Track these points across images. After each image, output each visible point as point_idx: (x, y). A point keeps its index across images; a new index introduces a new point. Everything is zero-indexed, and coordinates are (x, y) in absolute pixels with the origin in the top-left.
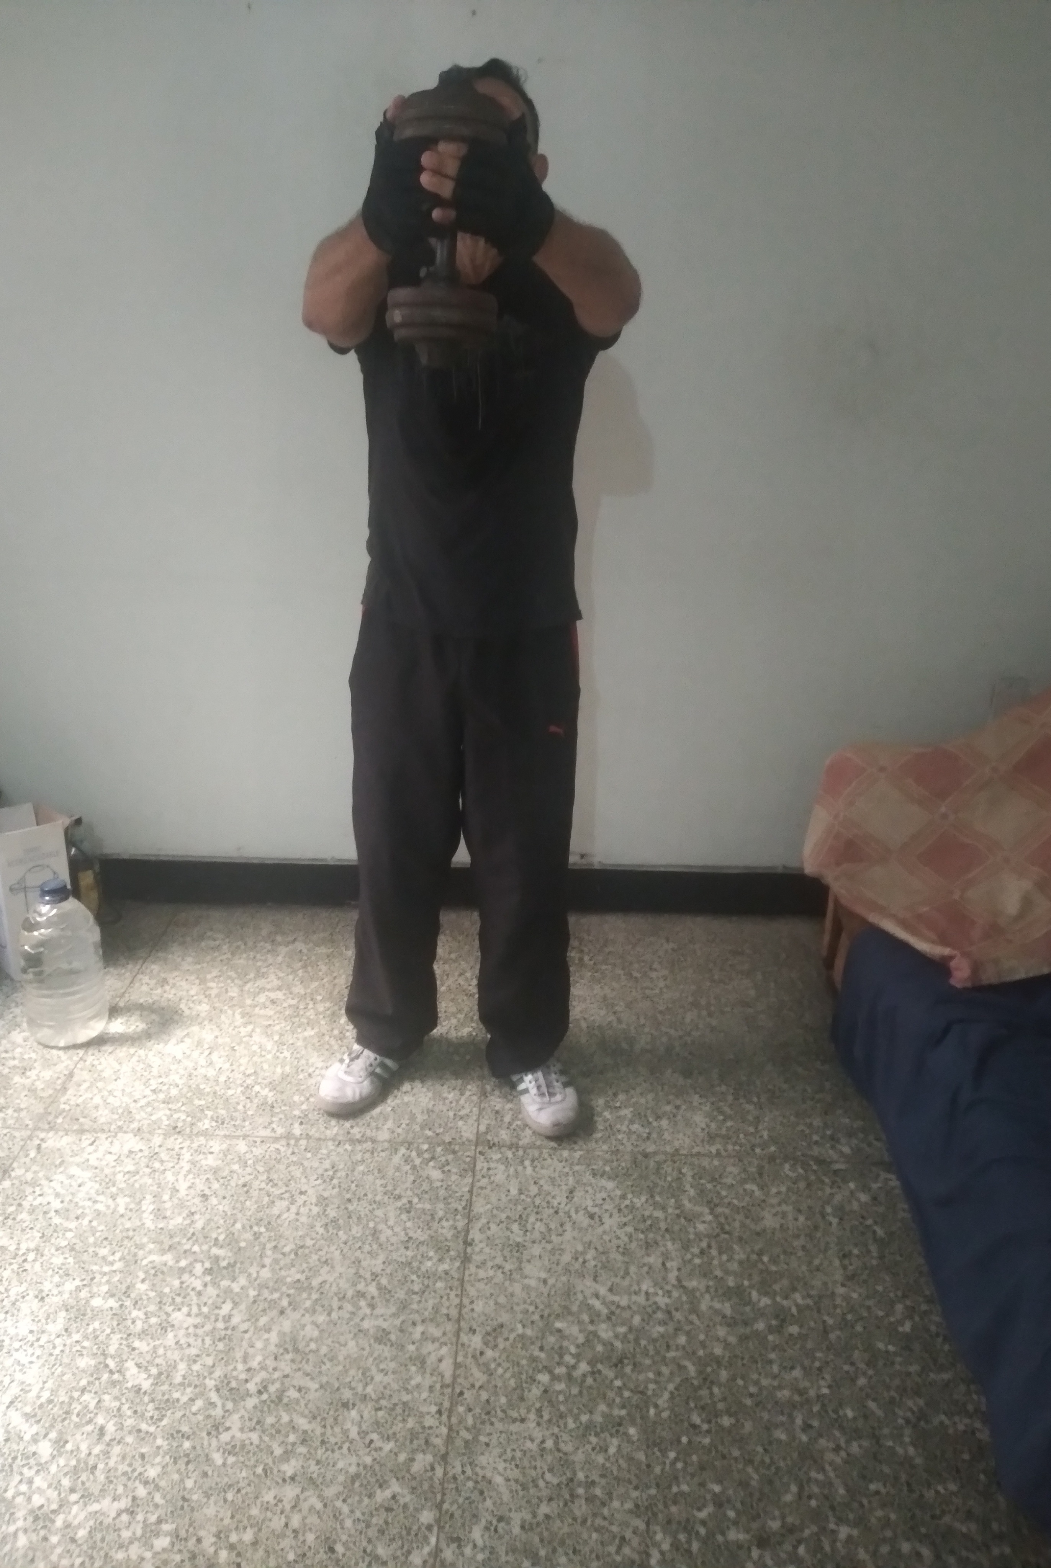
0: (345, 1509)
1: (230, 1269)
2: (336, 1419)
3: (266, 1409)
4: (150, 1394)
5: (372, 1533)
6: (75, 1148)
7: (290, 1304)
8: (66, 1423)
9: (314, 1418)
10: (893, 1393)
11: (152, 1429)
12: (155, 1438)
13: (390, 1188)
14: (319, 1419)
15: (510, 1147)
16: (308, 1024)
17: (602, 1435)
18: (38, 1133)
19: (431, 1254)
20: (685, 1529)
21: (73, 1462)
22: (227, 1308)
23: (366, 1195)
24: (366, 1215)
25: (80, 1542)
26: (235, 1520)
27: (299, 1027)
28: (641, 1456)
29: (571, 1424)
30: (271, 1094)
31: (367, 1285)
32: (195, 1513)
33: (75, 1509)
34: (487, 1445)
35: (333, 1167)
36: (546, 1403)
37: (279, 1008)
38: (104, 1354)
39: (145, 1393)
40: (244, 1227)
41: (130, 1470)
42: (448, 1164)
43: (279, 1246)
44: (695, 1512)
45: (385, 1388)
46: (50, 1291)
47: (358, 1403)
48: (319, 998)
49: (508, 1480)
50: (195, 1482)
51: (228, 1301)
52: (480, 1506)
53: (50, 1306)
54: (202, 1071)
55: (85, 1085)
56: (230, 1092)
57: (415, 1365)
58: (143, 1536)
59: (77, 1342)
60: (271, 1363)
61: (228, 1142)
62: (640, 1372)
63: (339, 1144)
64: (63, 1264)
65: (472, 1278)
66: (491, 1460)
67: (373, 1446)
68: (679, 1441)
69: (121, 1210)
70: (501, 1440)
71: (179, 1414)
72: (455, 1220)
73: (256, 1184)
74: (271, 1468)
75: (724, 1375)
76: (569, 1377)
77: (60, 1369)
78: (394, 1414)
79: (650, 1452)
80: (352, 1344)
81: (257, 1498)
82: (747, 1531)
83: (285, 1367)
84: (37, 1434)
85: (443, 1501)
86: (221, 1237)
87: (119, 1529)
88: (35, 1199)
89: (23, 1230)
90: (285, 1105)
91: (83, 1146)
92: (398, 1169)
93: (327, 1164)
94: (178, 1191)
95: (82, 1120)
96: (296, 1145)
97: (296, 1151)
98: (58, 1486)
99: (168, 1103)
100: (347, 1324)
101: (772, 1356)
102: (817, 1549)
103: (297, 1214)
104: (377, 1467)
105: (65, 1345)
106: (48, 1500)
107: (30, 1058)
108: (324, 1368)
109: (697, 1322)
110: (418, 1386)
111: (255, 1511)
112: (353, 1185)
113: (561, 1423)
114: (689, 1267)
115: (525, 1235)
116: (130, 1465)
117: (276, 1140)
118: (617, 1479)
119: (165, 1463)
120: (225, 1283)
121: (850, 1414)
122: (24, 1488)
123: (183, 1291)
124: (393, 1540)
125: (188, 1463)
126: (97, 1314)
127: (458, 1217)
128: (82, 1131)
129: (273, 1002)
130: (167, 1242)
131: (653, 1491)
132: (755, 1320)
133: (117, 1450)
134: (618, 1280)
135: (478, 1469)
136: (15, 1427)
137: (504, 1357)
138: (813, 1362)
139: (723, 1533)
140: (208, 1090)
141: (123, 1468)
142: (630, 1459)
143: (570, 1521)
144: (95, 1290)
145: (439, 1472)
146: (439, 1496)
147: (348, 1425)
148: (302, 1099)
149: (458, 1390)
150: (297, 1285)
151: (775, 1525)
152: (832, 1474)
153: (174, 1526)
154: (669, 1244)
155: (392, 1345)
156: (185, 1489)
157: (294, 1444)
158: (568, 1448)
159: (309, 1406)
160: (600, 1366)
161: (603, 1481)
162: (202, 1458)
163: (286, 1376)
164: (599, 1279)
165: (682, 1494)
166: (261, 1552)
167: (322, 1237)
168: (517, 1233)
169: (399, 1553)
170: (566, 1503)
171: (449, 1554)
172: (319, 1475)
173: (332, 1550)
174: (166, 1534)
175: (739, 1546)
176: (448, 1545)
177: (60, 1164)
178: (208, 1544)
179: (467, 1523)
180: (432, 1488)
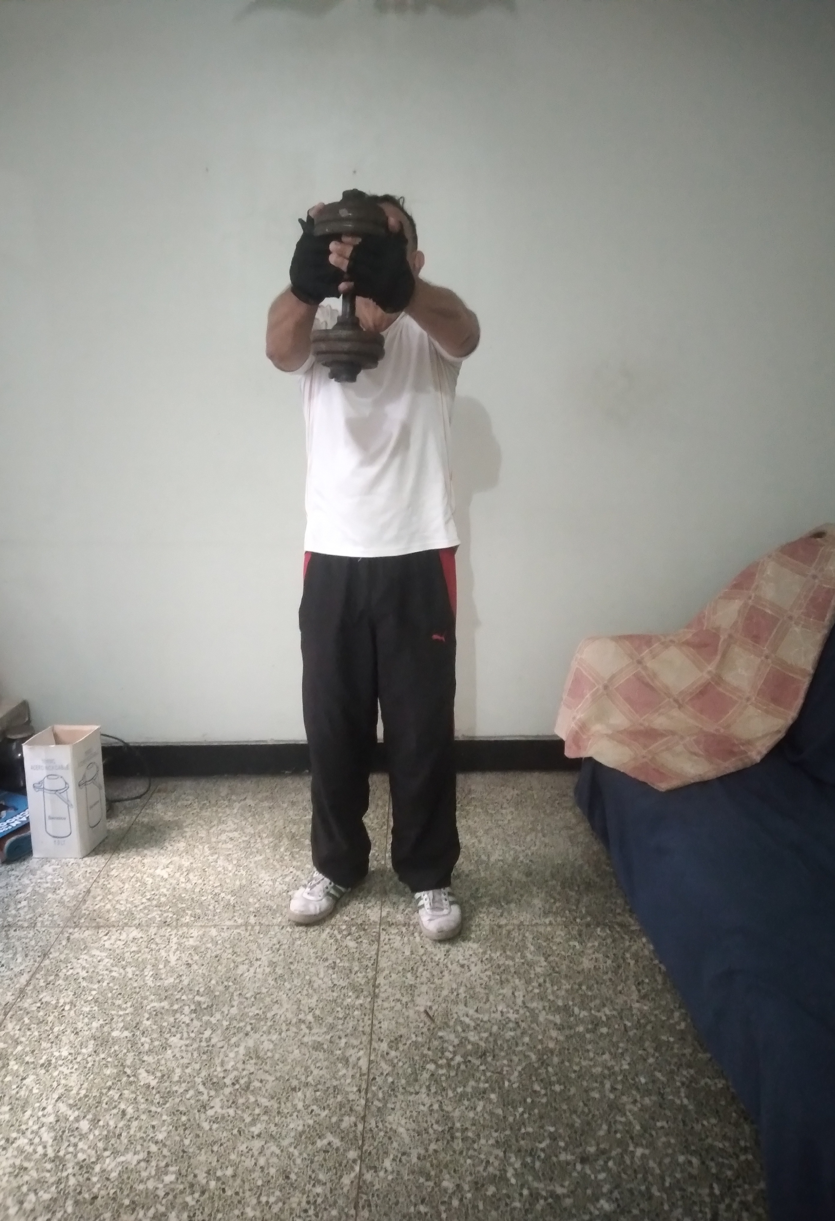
0: (296, 1153)
1: (209, 1009)
2: (287, 1098)
3: (238, 1094)
4: (157, 1089)
5: (315, 1166)
6: (94, 938)
7: (252, 1029)
8: (98, 1109)
9: (273, 1098)
10: (673, 1067)
11: (159, 1110)
12: (161, 1116)
13: (320, 954)
14: (276, 1099)
15: (405, 925)
16: (257, 852)
17: (473, 1100)
18: (67, 929)
19: (350, 994)
20: (531, 1155)
21: (105, 1133)
22: (207, 1033)
23: (302, 959)
24: (303, 972)
25: (112, 1180)
26: (220, 1163)
27: (251, 854)
28: (499, 1111)
29: (450, 1094)
30: (233, 898)
31: (306, 1015)
32: (192, 1160)
33: (108, 1161)
34: (393, 1109)
35: (279, 943)
36: (433, 1082)
37: (235, 843)
38: (122, 1065)
39: (153, 1088)
40: (217, 983)
41: (144, 1135)
42: (360, 937)
43: (243, 993)
44: (537, 1144)
45: (321, 1077)
46: (82, 1028)
47: (302, 1088)
48: (264, 835)
49: (408, 1130)
50: (191, 1141)
51: (208, 1029)
52: (389, 1147)
53: (83, 1038)
54: (183, 885)
55: (99, 898)
56: (203, 898)
57: (341, 1062)
58: (156, 1175)
59: (103, 1059)
60: (240, 1066)
61: (203, 930)
62: (497, 1060)
63: (282, 928)
64: (90, 1011)
65: (380, 1007)
66: (396, 1118)
67: (313, 1113)
68: (525, 1101)
69: (130, 976)
70: (403, 1105)
71: (177, 1100)
72: (366, 972)
73: (225, 956)
74: (244, 1131)
75: (556, 1060)
76: (449, 1066)
77: (92, 1076)
78: (328, 1093)
79: (505, 1109)
80: (297, 1052)
81: (234, 1148)
82: (573, 1154)
83: (251, 1067)
84: (79, 1116)
85: (363, 1145)
86: (202, 990)
87: (140, 1172)
88: (68, 971)
89: (60, 991)
90: (243, 905)
91: (100, 936)
92: (325, 942)
93: (275, 941)
94: (169, 962)
95: (98, 920)
96: (252, 930)
97: (252, 933)
98: (95, 1147)
99: (159, 907)
100: (293, 1040)
101: (589, 1047)
102: (620, 1161)
103: (255, 973)
104: (317, 1126)
105: (94, 1061)
106: (89, 1156)
107: (59, 882)
108: (277, 1067)
109: (537, 1028)
110: (344, 1075)
111: (233, 1157)
112: (294, 953)
113: (444, 1094)
114: (531, 995)
115: (416, 979)
116: (145, 1132)
117: (237, 927)
118: (484, 1127)
119: (169, 1129)
120: (205, 1018)
121: (643, 1080)
122: (71, 1149)
123: (176, 1025)
124: (329, 1170)
125: (185, 1130)
126: (116, 1041)
127: (368, 970)
128: (98, 927)
129: (231, 839)
130: (163, 995)
131: (508, 1132)
132: (577, 1025)
133: (135, 1124)
134: (481, 1005)
135: (387, 1124)
136: (62, 1113)
137: (403, 1055)
138: (617, 1049)
139: (556, 1156)
140: (187, 897)
141: (140, 1134)
142: (492, 1114)
143: (452, 1153)
144: (114, 1026)
145: (360, 1127)
146: (360, 1142)
147: (296, 1101)
148: (255, 900)
149: (371, 1077)
150: (256, 1017)
151: (592, 1149)
152: (631, 1118)
153: (178, 1168)
154: (517, 981)
155: (324, 1051)
156: (184, 1145)
157: (259, 1115)
158: (449, 1108)
159: (269, 1091)
160: (469, 1058)
161: (474, 1128)
162: (195, 1126)
163: (252, 1073)
164: (468, 1005)
165: (528, 1134)
166: (238, 1181)
167: (273, 986)
168: (410, 979)
169: (334, 1177)
170: (448, 1142)
171: (368, 1176)
172: (277, 1132)
173: (288, 1177)
174: (173, 1173)
175: (568, 1163)
176: (368, 1171)
177: (85, 949)
178: (202, 1178)
179: (380, 1158)
180: (355, 1137)
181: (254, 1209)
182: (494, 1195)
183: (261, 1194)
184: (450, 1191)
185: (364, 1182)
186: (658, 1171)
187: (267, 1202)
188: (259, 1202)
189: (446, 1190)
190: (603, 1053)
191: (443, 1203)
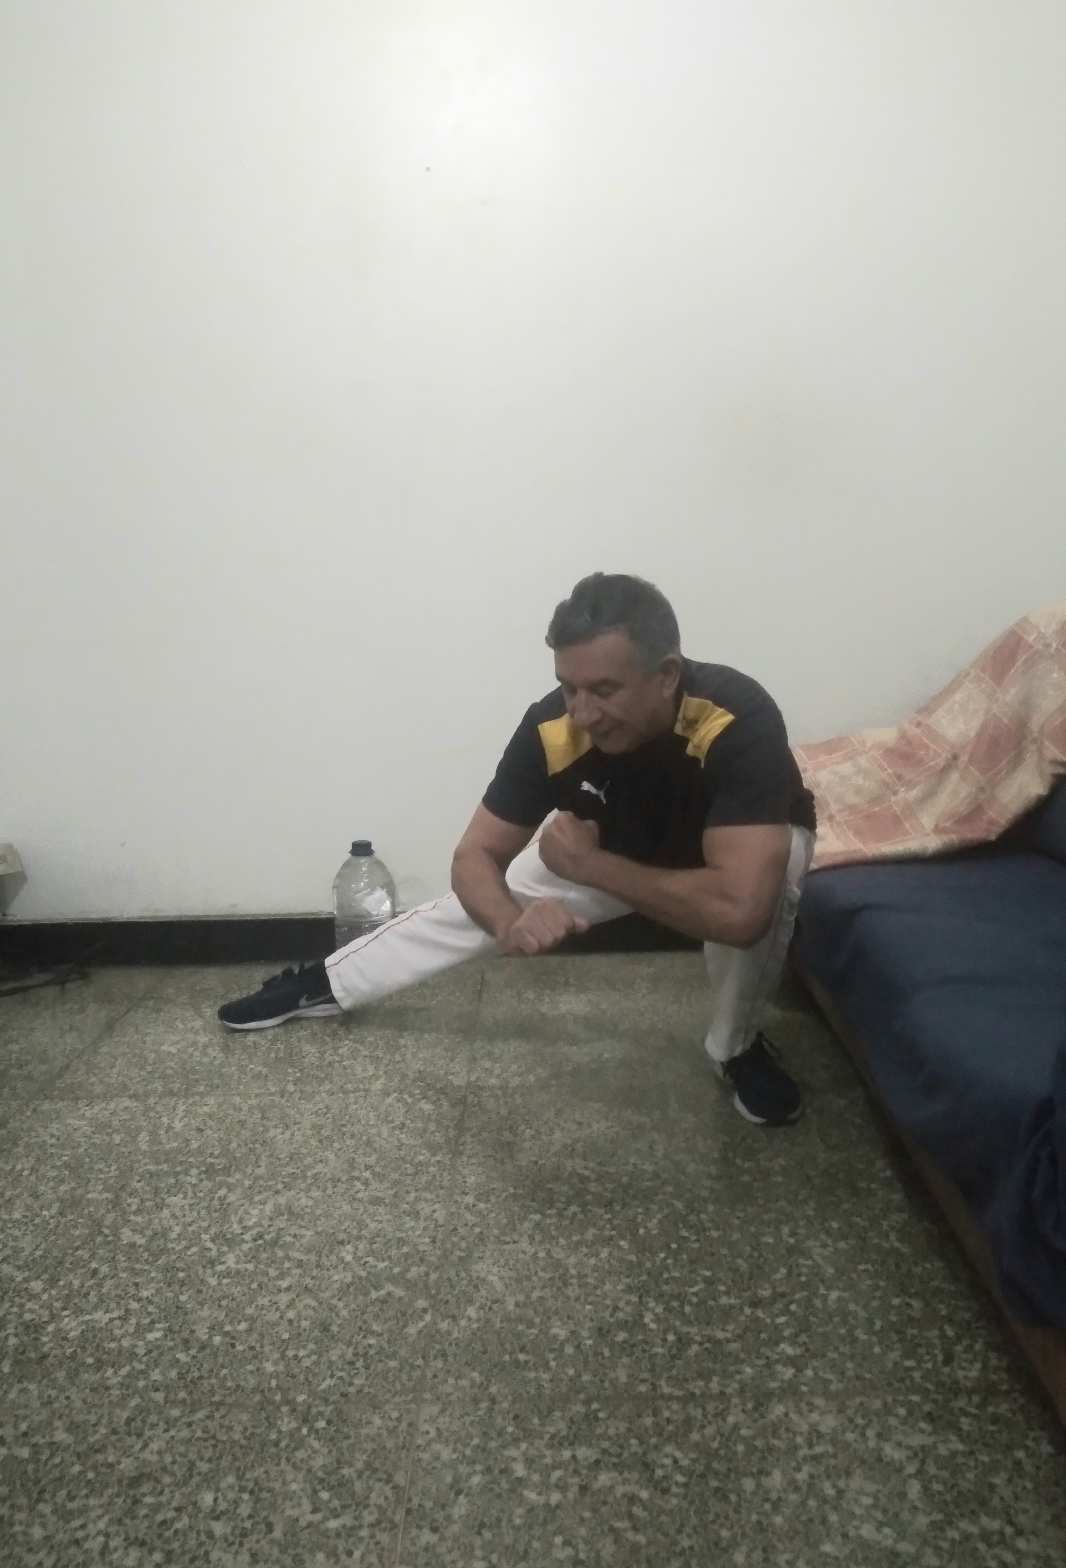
0: (340, 1304)
1: (225, 1170)
2: (331, 1251)
3: (261, 1249)
4: (145, 1247)
5: (367, 1317)
6: (71, 1108)
7: (285, 1187)
8: (59, 1269)
9: (310, 1252)
11: (146, 1267)
12: (150, 1272)
13: (382, 1116)
14: (314, 1252)
17: (595, 1248)
18: (34, 1101)
19: (423, 1152)
20: (677, 1299)
21: (66, 1292)
22: (222, 1192)
23: (358, 1121)
24: (359, 1133)
25: (71, 1339)
26: (229, 1317)
28: (632, 1258)
29: (562, 1242)
31: (360, 1173)
32: (189, 1316)
33: (67, 1320)
34: (481, 1258)
36: (538, 1232)
38: (100, 1226)
39: (140, 1246)
40: (239, 1145)
41: (122, 1293)
42: (439, 1099)
43: (274, 1154)
44: (686, 1289)
45: (379, 1230)
46: (45, 1191)
47: (352, 1241)
49: (501, 1278)
50: (190, 1297)
51: (223, 1188)
52: (474, 1295)
53: (45, 1201)
55: (80, 1073)
56: (228, 1068)
57: (408, 1216)
58: (134, 1332)
59: (71, 1220)
60: (266, 1222)
61: (222, 1098)
64: (58, 1175)
66: (485, 1267)
67: (367, 1265)
68: (668, 1247)
70: (495, 1254)
71: (173, 1257)
72: (446, 1130)
73: (250, 1121)
74: (266, 1284)
75: (710, 1207)
77: (53, 1238)
78: (388, 1245)
79: (640, 1255)
80: (346, 1207)
81: (252, 1303)
82: (738, 1297)
83: (280, 1223)
84: (29, 1277)
85: (438, 1293)
86: (216, 1152)
87: (112, 1330)
88: (31, 1139)
89: (18, 1158)
90: (282, 1073)
91: (80, 1106)
92: (391, 1104)
94: (173, 1128)
95: (77, 1092)
96: (292, 1095)
98: (49, 1307)
99: (163, 1079)
100: (341, 1196)
102: (807, 1305)
103: (292, 1135)
104: (372, 1278)
105: (59, 1222)
106: (40, 1316)
108: (318, 1222)
109: (683, 1178)
110: (412, 1228)
111: (249, 1311)
113: (552, 1242)
114: (674, 1148)
115: (515, 1137)
116: (123, 1290)
117: (270, 1095)
118: (609, 1273)
119: (159, 1286)
120: (220, 1179)
121: (834, 1225)
123: (177, 1185)
124: (387, 1320)
125: (182, 1286)
126: (90, 1202)
128: (77, 1098)
130: (162, 1158)
131: (644, 1278)
132: (740, 1175)
133: (110, 1282)
134: (606, 1158)
135: (471, 1273)
137: (496, 1206)
138: (796, 1196)
139: (715, 1300)
141: (116, 1292)
142: (621, 1260)
143: (564, 1300)
144: (90, 1189)
145: (433, 1276)
146: (433, 1292)
147: (343, 1254)
149: (452, 1228)
150: (291, 1176)
151: (766, 1293)
153: (167, 1325)
154: (655, 1136)
155: (385, 1206)
156: (179, 1301)
157: (289, 1269)
158: (562, 1255)
159: (304, 1245)
161: (596, 1274)
162: (196, 1282)
163: (283, 1229)
165: (672, 1278)
166: (255, 1335)
167: (316, 1147)
168: (507, 1136)
169: (394, 1328)
170: (559, 1288)
171: (444, 1325)
172: (314, 1285)
173: (327, 1330)
174: (159, 1330)
175: (732, 1307)
176: (443, 1320)
177: (56, 1119)
178: (202, 1333)
179: (462, 1306)
180: (426, 1286)
181: (276, 1363)
182: (624, 1342)
183: (287, 1348)
184: (561, 1338)
185: (438, 1331)
186: (862, 1314)
187: (296, 1356)
188: (283, 1357)
189: (555, 1337)
190: (777, 1201)
191: (552, 1350)
